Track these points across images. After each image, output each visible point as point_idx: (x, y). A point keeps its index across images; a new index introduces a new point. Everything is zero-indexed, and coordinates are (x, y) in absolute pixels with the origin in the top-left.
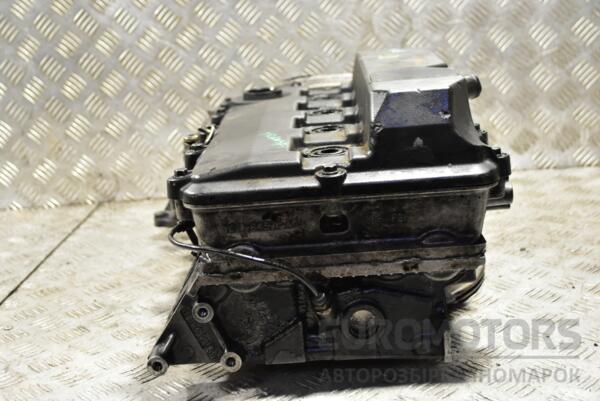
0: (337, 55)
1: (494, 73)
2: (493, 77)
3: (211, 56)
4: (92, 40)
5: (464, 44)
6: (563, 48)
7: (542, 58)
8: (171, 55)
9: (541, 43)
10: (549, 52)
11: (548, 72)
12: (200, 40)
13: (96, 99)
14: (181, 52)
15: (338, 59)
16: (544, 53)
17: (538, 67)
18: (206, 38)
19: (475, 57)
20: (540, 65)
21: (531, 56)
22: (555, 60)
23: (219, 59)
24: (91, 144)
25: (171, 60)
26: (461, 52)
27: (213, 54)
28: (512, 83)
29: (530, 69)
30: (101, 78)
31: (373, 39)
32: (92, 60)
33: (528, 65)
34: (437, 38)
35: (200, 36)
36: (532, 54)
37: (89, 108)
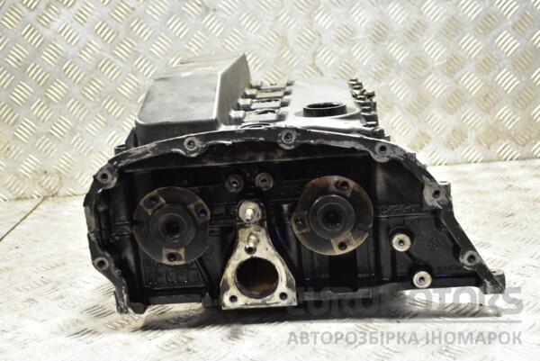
0: (257, 65)
1: (392, 82)
2: (392, 86)
3: (145, 66)
4: (39, 51)
5: (367, 57)
6: (452, 60)
7: (434, 69)
8: (110, 65)
9: (432, 57)
10: (440, 63)
11: (439, 81)
12: (135, 52)
13: (42, 104)
14: (118, 62)
15: (257, 69)
16: (436, 65)
17: (430, 77)
18: (140, 51)
19: (375, 68)
20: (432, 75)
21: (424, 68)
22: (445, 71)
23: (152, 69)
24: (37, 144)
25: (109, 69)
26: (364, 64)
27: (147, 64)
28: (408, 91)
29: (423, 79)
30: (46, 86)
31: (288, 52)
32: (38, 69)
33: (422, 75)
34: (343, 51)
35: (136, 49)
36: (425, 66)
37: (35, 112)
